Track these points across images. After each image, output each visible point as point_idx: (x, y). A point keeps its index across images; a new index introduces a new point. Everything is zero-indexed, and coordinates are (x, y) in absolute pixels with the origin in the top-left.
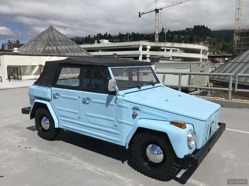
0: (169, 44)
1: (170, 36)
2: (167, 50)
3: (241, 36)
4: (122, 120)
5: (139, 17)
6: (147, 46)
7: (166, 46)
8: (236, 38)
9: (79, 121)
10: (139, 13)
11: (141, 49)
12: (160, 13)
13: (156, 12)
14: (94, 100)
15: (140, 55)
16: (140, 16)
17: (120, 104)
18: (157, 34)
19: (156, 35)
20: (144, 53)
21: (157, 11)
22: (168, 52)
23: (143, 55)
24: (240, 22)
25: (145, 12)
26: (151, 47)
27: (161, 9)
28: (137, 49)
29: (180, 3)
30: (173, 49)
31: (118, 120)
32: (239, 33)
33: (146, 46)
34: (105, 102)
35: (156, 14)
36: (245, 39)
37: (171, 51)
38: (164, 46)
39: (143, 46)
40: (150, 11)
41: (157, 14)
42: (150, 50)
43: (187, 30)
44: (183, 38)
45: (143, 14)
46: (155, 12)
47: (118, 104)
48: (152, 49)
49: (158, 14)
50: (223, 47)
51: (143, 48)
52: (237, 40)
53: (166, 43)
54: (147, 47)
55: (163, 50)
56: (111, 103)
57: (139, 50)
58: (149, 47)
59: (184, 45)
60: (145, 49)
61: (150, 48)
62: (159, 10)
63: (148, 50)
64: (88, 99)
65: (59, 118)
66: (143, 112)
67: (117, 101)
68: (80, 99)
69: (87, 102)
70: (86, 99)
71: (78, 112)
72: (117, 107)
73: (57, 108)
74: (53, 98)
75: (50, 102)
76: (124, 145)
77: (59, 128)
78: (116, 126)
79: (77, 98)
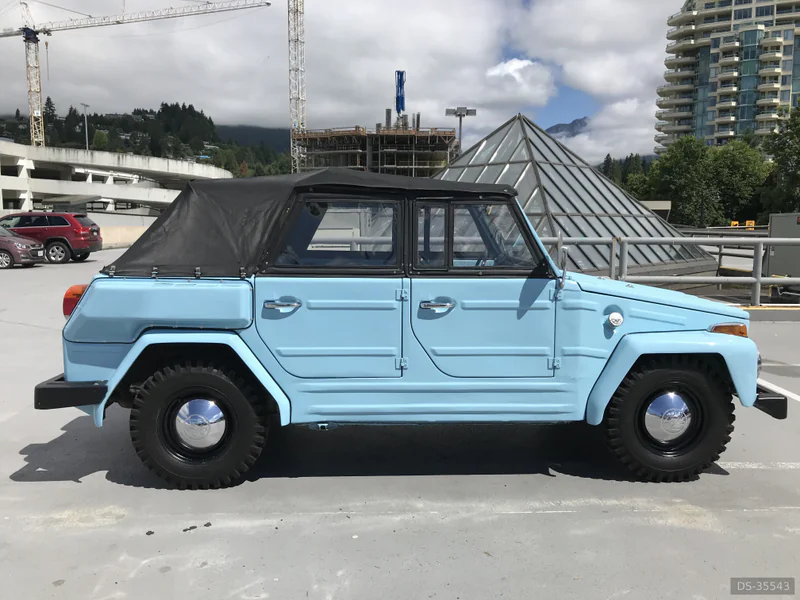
0: (105, 158)
2: (96, 178)
3: (309, 148)
4: (578, 345)
6: (18, 158)
7: (96, 163)
9: (401, 381)
14: (468, 302)
17: (571, 301)
18: (35, 119)
19: (32, 122)
20: (11, 183)
22: (99, 185)
23: (4, 191)
24: (303, 109)
26: (36, 162)
30: (116, 175)
31: (563, 351)
32: (305, 140)
33: (15, 159)
34: (515, 304)
36: (319, 156)
37: (110, 181)
38: (89, 163)
39: (4, 158)
42: (35, 174)
43: (139, 117)
44: (127, 141)
47: (565, 304)
48: (41, 171)
51: (2, 167)
52: (299, 158)
53: (97, 154)
54: (20, 163)
55: (82, 178)
56: (538, 302)
58: (27, 164)
59: (157, 165)
60: (10, 169)
61: (33, 168)
63: (24, 174)
64: (442, 301)
65: (294, 387)
66: (631, 316)
67: (562, 294)
68: (407, 305)
69: (438, 310)
70: (433, 302)
71: (395, 350)
72: (560, 312)
73: (284, 353)
74: (264, 316)
75: (242, 333)
76: (580, 417)
77: (291, 425)
78: (554, 368)
79: (391, 304)
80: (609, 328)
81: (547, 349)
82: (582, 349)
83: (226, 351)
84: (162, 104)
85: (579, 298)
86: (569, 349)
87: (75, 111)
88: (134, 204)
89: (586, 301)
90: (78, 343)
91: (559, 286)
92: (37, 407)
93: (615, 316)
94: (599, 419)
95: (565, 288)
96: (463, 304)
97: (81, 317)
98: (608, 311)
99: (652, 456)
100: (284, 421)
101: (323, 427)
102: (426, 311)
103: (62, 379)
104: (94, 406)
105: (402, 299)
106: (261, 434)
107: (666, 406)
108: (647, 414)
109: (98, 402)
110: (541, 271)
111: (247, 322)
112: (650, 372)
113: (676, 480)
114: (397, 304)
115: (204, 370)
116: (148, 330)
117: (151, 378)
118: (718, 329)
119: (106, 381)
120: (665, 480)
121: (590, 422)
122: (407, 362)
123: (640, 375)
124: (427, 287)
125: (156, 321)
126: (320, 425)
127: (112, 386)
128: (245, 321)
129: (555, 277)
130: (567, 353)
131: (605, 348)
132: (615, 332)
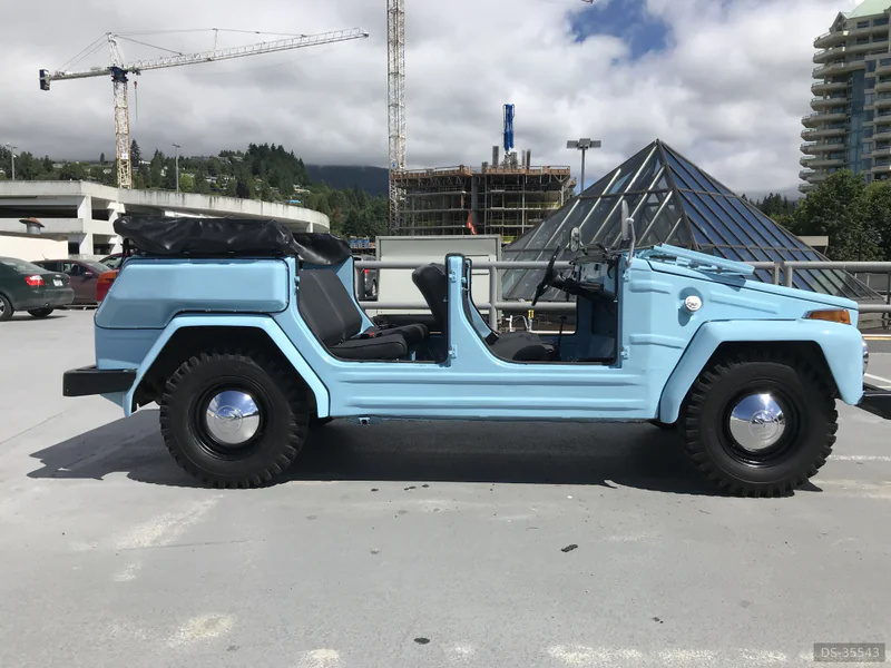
0: (197, 201)
1: (163, 174)
3: (409, 190)
4: (649, 332)
5: (42, 88)
6: (109, 201)
7: (188, 206)
8: (396, 194)
10: (42, 73)
11: (85, 211)
12: (130, 84)
13: (115, 79)
15: (82, 235)
16: (44, 85)
17: (638, 282)
18: (124, 162)
19: (121, 167)
20: (101, 227)
21: (119, 75)
23: (95, 236)
24: (403, 147)
25: (68, 73)
26: (127, 206)
27: (137, 71)
28: (71, 213)
29: (209, 60)
31: (631, 339)
33: (106, 202)
35: (116, 87)
36: (420, 198)
38: (180, 206)
39: (95, 201)
40: (89, 71)
41: (121, 85)
43: (226, 159)
44: (212, 185)
45: (58, 77)
46: (109, 78)
47: (633, 285)
49: (126, 88)
50: (348, 222)
51: (93, 211)
52: (398, 201)
53: (188, 196)
54: (111, 206)
57: (76, 217)
58: (117, 208)
59: (250, 207)
60: (100, 213)
61: (124, 211)
62: (126, 72)
63: (112, 218)
65: (332, 376)
66: (711, 301)
67: (629, 274)
72: (628, 294)
75: (277, 317)
76: (652, 415)
77: (329, 419)
78: (621, 358)
80: (685, 314)
82: (654, 336)
83: (259, 335)
85: (649, 279)
86: (638, 336)
89: (658, 282)
90: (109, 329)
91: (625, 265)
92: (65, 394)
93: (693, 300)
94: (674, 417)
95: (632, 266)
97: (111, 299)
98: (684, 295)
99: (733, 464)
100: (322, 413)
101: (365, 422)
103: (94, 367)
104: (121, 394)
105: (450, 279)
106: (297, 434)
107: (759, 407)
108: (732, 418)
109: (127, 389)
111: (282, 305)
112: (737, 366)
113: (764, 495)
115: (243, 358)
116: (181, 314)
117: (186, 363)
118: (813, 315)
119: (136, 370)
120: (751, 495)
121: (664, 420)
122: (455, 350)
123: (724, 369)
125: (187, 305)
126: (361, 419)
127: (141, 373)
128: (279, 303)
130: (636, 341)
131: (682, 336)
132: (692, 319)
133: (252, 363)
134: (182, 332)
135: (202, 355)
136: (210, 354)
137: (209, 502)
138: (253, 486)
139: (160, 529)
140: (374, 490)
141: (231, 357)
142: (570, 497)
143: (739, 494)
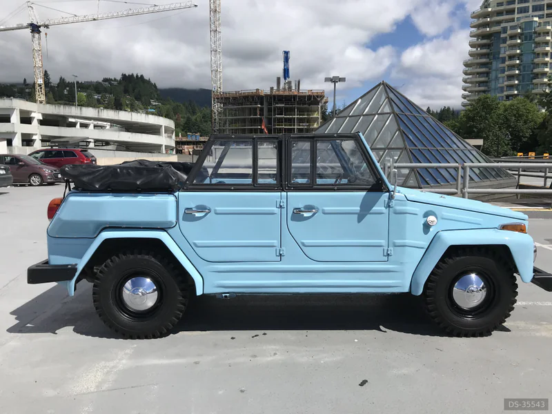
0: (90, 112)
1: (66, 92)
2: (83, 125)
3: (224, 104)
4: (405, 239)
6: (31, 112)
8: (217, 107)
11: (15, 118)
12: (42, 34)
13: (33, 31)
14: (327, 209)
15: (14, 134)
17: (399, 208)
18: (40, 85)
19: (38, 88)
20: (26, 129)
21: (35, 28)
22: (84, 130)
23: (23, 134)
24: (220, 77)
25: (2, 28)
26: (43, 115)
27: (47, 26)
28: (6, 119)
29: (94, 20)
30: (96, 123)
31: (394, 243)
32: (222, 98)
33: (30, 112)
34: (356, 210)
35: (33, 37)
36: (232, 109)
37: (91, 127)
39: (22, 112)
40: (15, 26)
41: (37, 35)
42: (42, 123)
43: (107, 83)
44: (98, 100)
46: (29, 30)
47: (395, 210)
48: (47, 121)
49: (39, 39)
50: (186, 123)
51: (21, 118)
52: (218, 111)
54: (33, 115)
55: (73, 125)
56: (375, 208)
57: (10, 122)
58: (37, 116)
59: (124, 116)
60: (26, 119)
61: (41, 118)
62: (40, 27)
63: (35, 122)
64: (309, 208)
65: (205, 268)
66: (443, 219)
67: (393, 203)
68: (284, 211)
69: (306, 215)
70: (302, 209)
71: (276, 242)
72: (392, 215)
73: (199, 245)
74: (184, 219)
75: (169, 231)
76: (406, 290)
77: (203, 295)
78: (388, 255)
79: (273, 210)
80: (427, 227)
81: (383, 242)
82: (407, 242)
83: (158, 243)
84: (123, 75)
85: (405, 205)
86: (398, 242)
87: (64, 79)
88: (107, 143)
89: (410, 208)
90: (56, 238)
91: (391, 198)
92: (30, 282)
93: (431, 218)
94: (420, 291)
95: (395, 198)
96: (323, 210)
97: (59, 219)
98: (426, 215)
99: (456, 318)
100: (199, 292)
101: (226, 297)
102: (297, 215)
103: (47, 262)
104: (68, 281)
105: (281, 206)
106: (183, 304)
107: (470, 283)
108: (454, 288)
109: (71, 279)
110: (378, 186)
111: (173, 223)
112: (458, 258)
113: (474, 336)
114: (277, 210)
115: (147, 257)
116: (105, 229)
117: (109, 261)
118: (504, 227)
119: (76, 265)
120: (466, 336)
121: (413, 293)
122: (284, 251)
123: (450, 261)
124: (299, 199)
125: (110, 223)
126: (224, 295)
127: (80, 268)
128: (171, 222)
129: (388, 191)
130: (397, 244)
131: (424, 241)
132: (431, 229)
133: (153, 259)
134: (107, 242)
135: (120, 255)
136: (125, 254)
137: (128, 351)
138: (155, 337)
139: (100, 376)
140: (233, 338)
141: (139, 256)
142: (356, 340)
143: (459, 335)
